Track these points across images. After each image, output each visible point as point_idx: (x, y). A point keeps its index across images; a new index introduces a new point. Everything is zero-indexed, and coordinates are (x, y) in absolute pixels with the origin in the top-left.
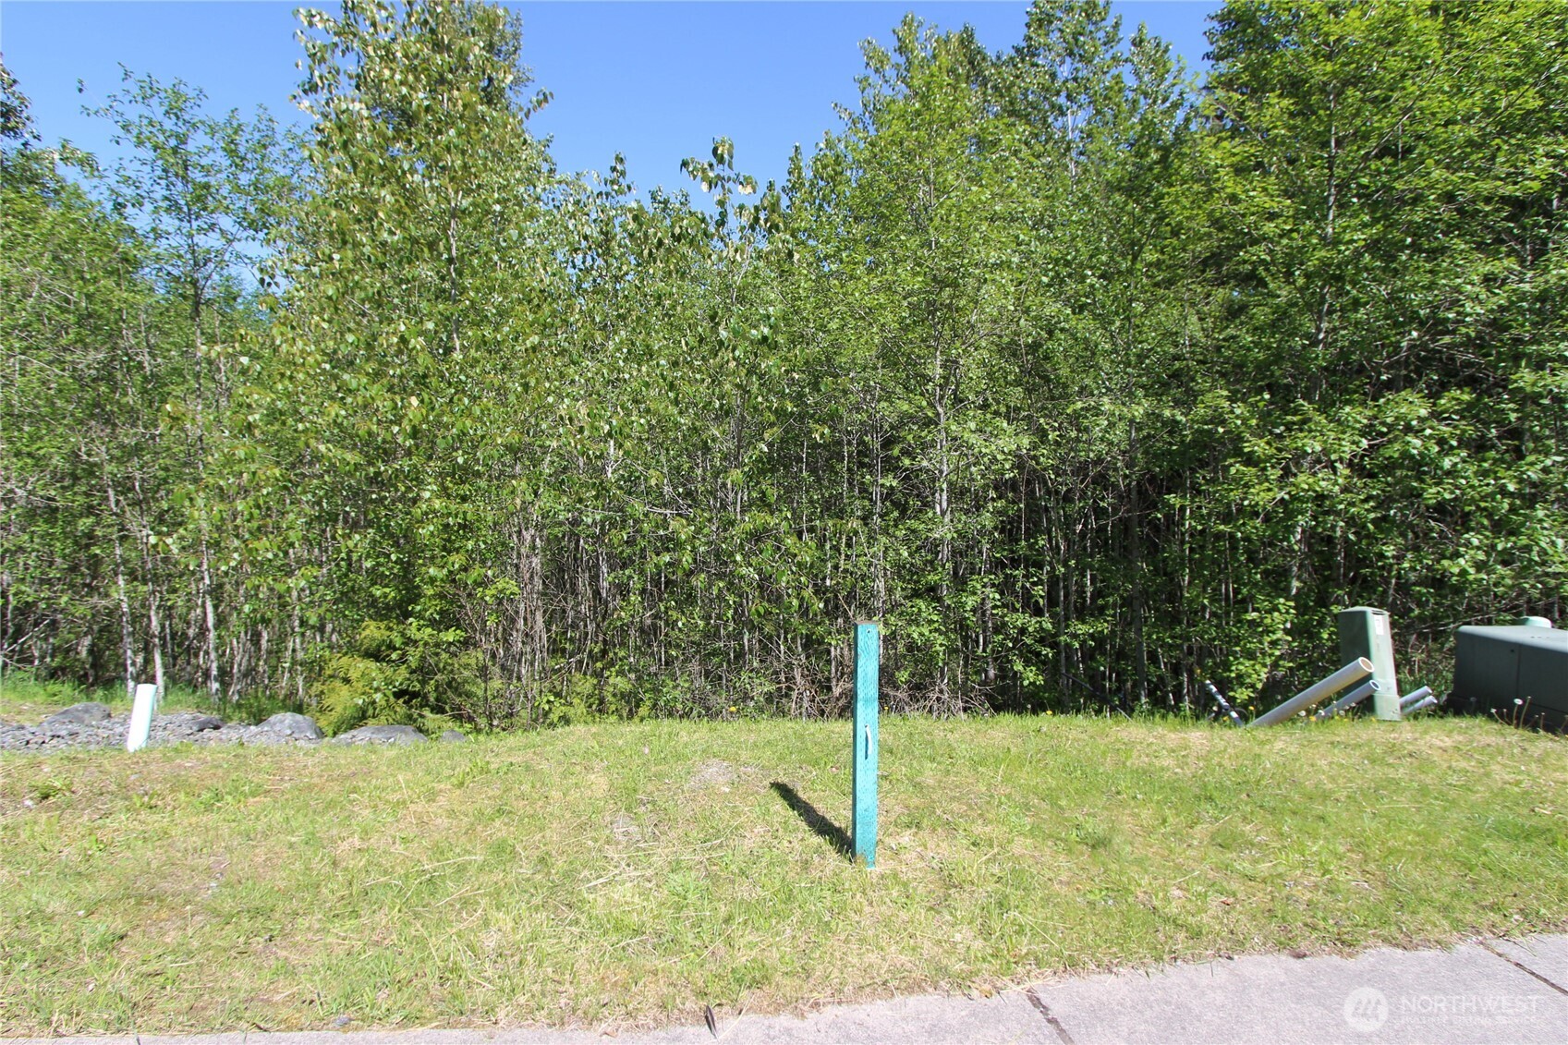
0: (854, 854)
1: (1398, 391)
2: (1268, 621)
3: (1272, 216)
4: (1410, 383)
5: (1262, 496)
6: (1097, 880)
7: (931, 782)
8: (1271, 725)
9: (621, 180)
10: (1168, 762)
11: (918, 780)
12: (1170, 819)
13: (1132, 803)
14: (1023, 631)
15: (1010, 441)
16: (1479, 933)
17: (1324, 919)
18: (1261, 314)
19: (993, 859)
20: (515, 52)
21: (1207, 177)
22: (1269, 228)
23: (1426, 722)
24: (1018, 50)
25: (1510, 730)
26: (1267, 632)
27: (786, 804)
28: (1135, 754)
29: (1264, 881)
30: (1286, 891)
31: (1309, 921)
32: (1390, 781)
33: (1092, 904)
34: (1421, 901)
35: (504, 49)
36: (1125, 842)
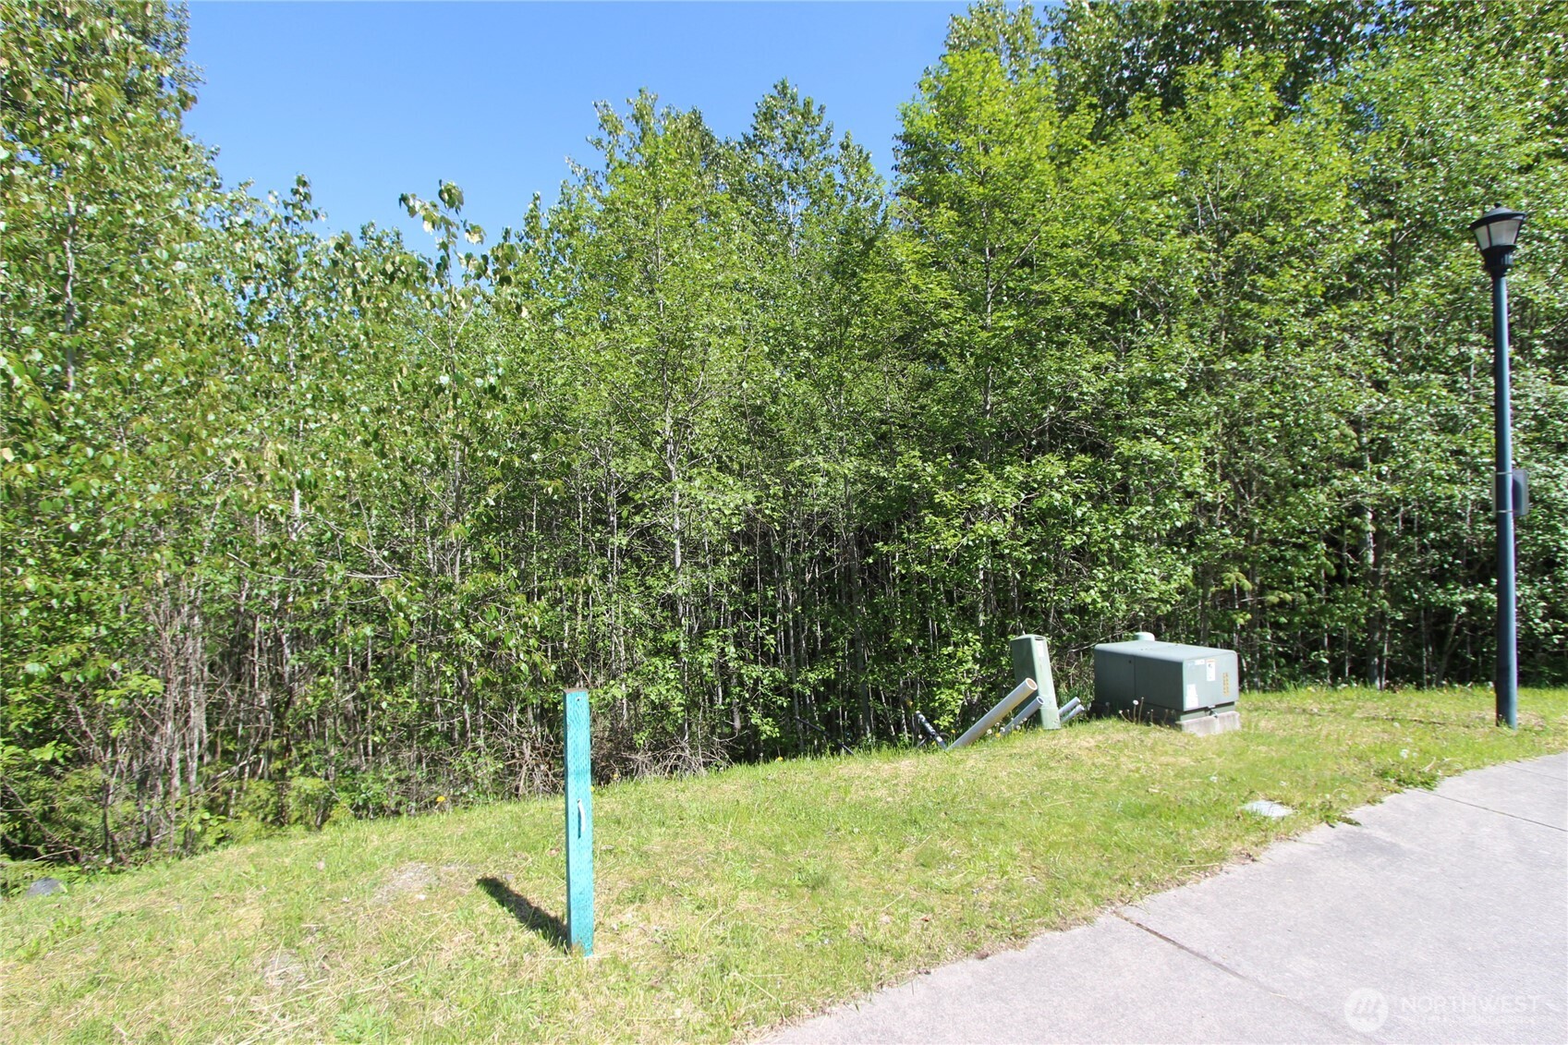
0: (569, 945)
1: (1044, 454)
2: (959, 654)
3: (948, 306)
4: (1052, 449)
5: (950, 540)
6: (815, 921)
7: (658, 849)
8: (965, 745)
9: (305, 204)
10: (882, 792)
11: (645, 848)
12: (881, 848)
13: (850, 838)
14: (757, 681)
15: (736, 497)
16: (1112, 904)
17: (1002, 918)
18: (945, 388)
19: (718, 921)
20: (180, 45)
21: (897, 269)
22: (944, 315)
23: (1078, 727)
24: (746, 138)
25: (1132, 726)
26: (961, 662)
27: (494, 901)
28: (853, 789)
29: (957, 892)
30: (973, 899)
31: (991, 922)
32: (1052, 782)
33: (809, 947)
34: (1073, 884)
35: (163, 39)
36: (842, 878)
